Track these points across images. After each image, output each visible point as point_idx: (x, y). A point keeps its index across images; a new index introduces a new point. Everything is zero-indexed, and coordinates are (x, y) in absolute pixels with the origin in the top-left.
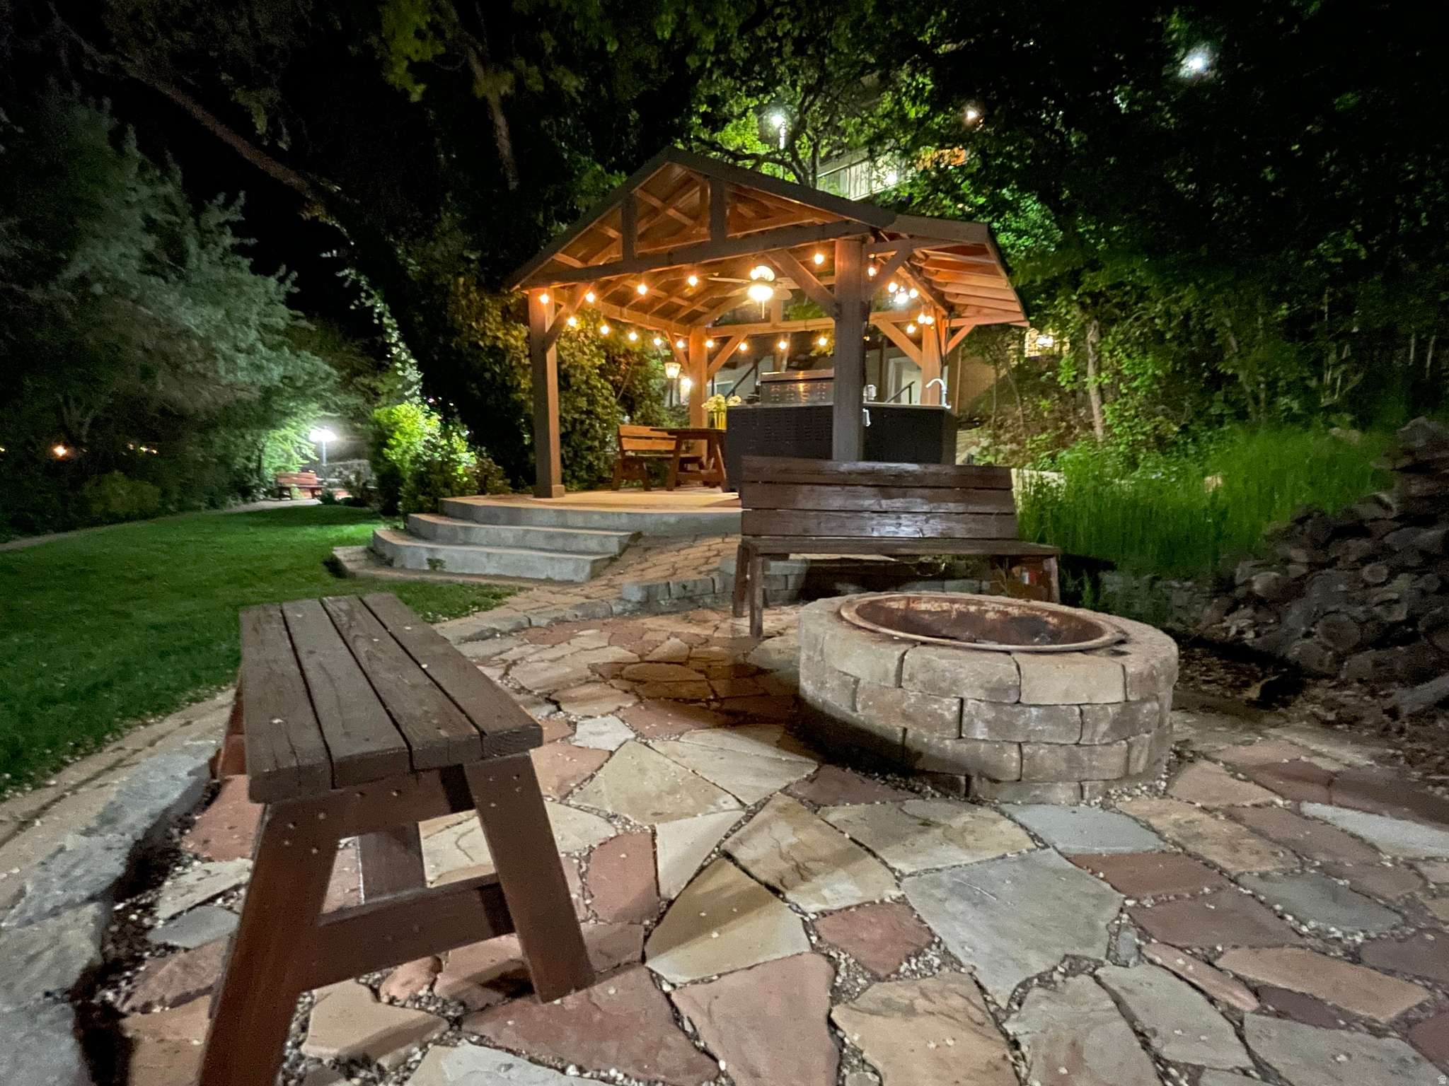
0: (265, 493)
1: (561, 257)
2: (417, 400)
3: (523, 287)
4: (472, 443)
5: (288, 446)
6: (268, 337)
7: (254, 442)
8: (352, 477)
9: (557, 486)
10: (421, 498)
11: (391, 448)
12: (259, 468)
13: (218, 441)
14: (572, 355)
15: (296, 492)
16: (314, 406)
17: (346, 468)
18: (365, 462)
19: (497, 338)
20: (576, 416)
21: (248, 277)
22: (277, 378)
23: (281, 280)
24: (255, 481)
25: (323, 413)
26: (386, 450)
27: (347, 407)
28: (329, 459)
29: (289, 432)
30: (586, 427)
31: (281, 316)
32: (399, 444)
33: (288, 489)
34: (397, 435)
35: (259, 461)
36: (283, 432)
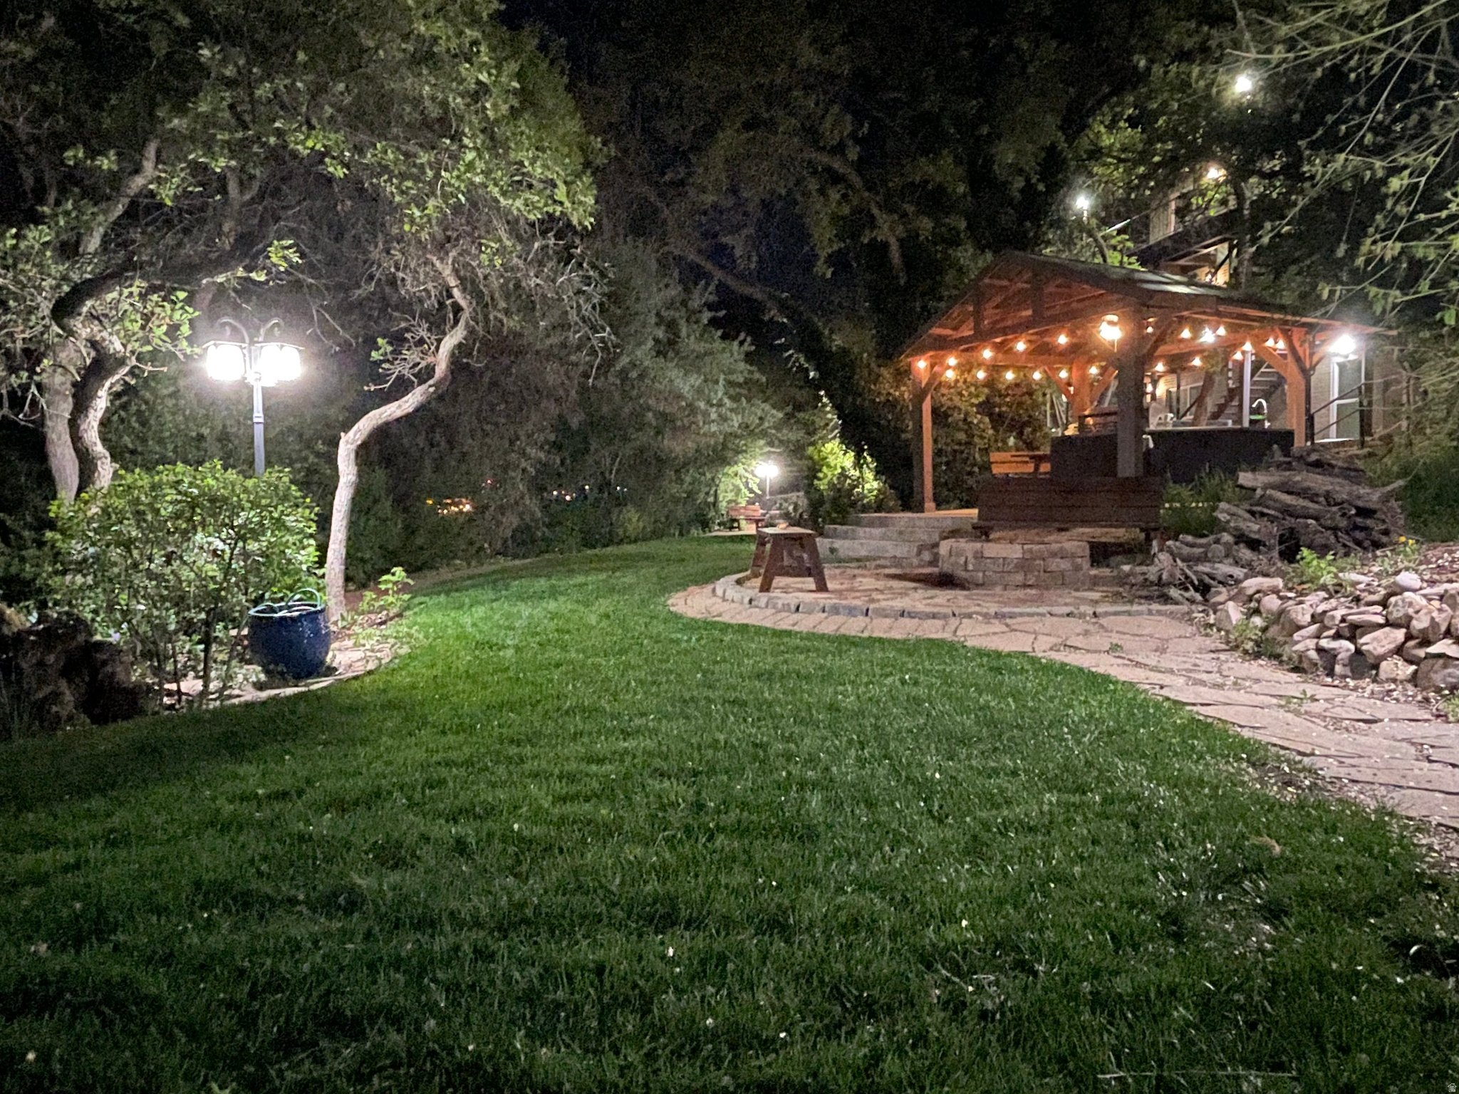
0: (719, 524)
1: (936, 331)
2: (838, 440)
3: (907, 356)
4: (878, 473)
5: (737, 481)
6: (732, 391)
7: (713, 479)
8: (791, 508)
9: (930, 504)
10: (834, 515)
11: (820, 479)
12: (715, 504)
13: (688, 479)
14: (951, 400)
15: (743, 523)
16: (762, 442)
17: (786, 500)
18: (801, 494)
19: (889, 394)
20: (956, 447)
21: (718, 345)
22: (736, 425)
23: (742, 343)
24: (712, 514)
25: (768, 449)
26: (816, 482)
27: (789, 441)
28: (771, 494)
29: (739, 468)
30: (964, 455)
31: (742, 370)
32: (826, 476)
33: (737, 521)
34: (825, 469)
35: (716, 495)
36: (735, 468)
